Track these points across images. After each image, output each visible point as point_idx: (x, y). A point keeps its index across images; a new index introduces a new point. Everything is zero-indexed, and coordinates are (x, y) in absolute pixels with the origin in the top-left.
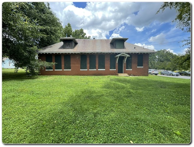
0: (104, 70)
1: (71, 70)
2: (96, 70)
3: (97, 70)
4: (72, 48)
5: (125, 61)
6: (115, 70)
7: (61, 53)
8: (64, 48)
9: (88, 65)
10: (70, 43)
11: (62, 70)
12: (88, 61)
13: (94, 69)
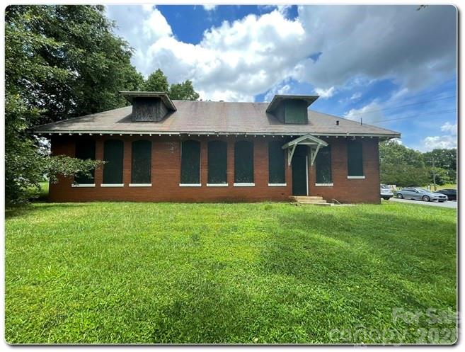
0: (253, 185)
1: (150, 185)
2: (227, 185)
3: (231, 185)
4: (157, 122)
5: (313, 159)
6: (285, 185)
7: (121, 133)
8: (134, 122)
9: (204, 172)
10: (153, 109)
11: (122, 185)
12: (204, 159)
13: (221, 183)
